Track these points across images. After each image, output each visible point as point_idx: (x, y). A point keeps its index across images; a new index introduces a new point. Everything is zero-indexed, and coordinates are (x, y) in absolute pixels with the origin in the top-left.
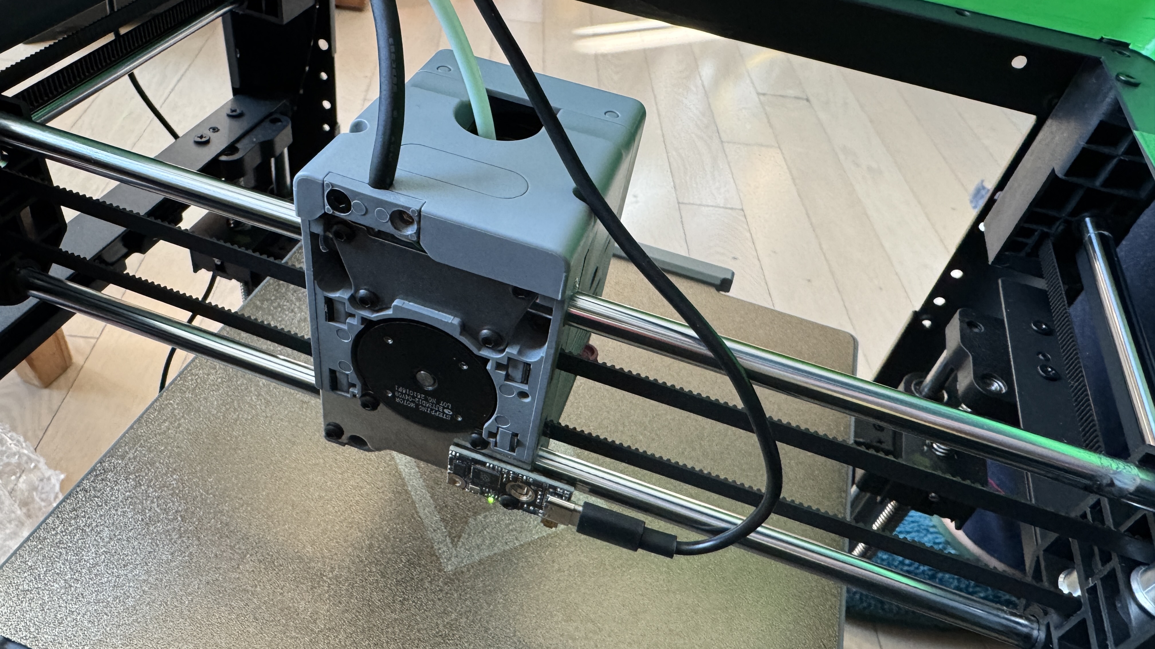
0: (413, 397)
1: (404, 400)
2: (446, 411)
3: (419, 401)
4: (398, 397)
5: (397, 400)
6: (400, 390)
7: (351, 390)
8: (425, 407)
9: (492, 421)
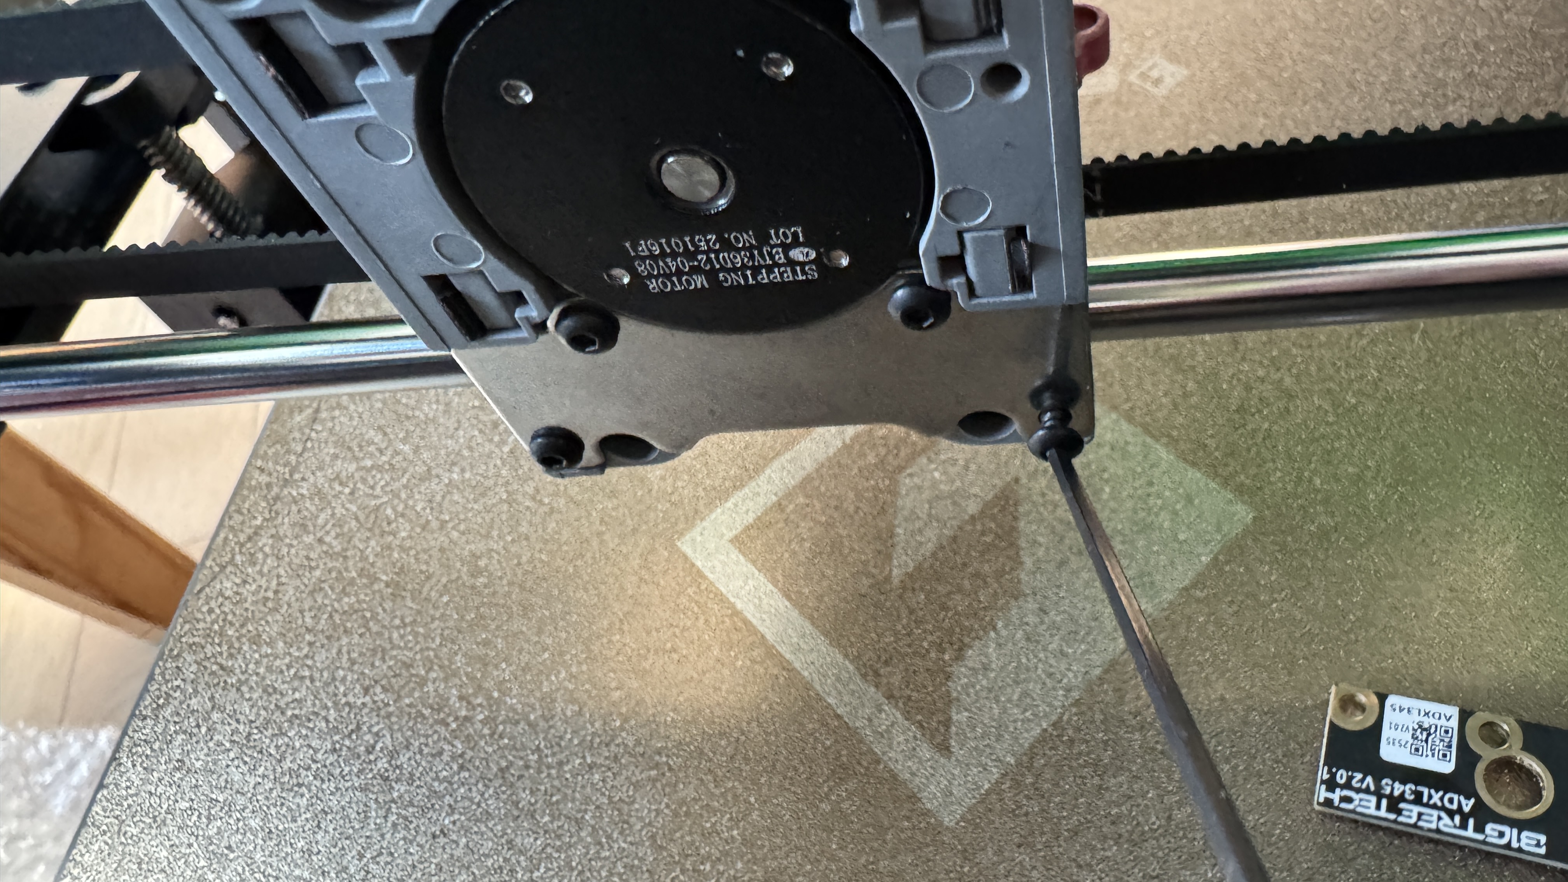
0: (691, 255)
1: (668, 276)
2: (797, 254)
3: (709, 260)
4: (650, 276)
5: (653, 285)
6: (643, 247)
7: (519, 314)
8: (735, 270)
9: (938, 219)
